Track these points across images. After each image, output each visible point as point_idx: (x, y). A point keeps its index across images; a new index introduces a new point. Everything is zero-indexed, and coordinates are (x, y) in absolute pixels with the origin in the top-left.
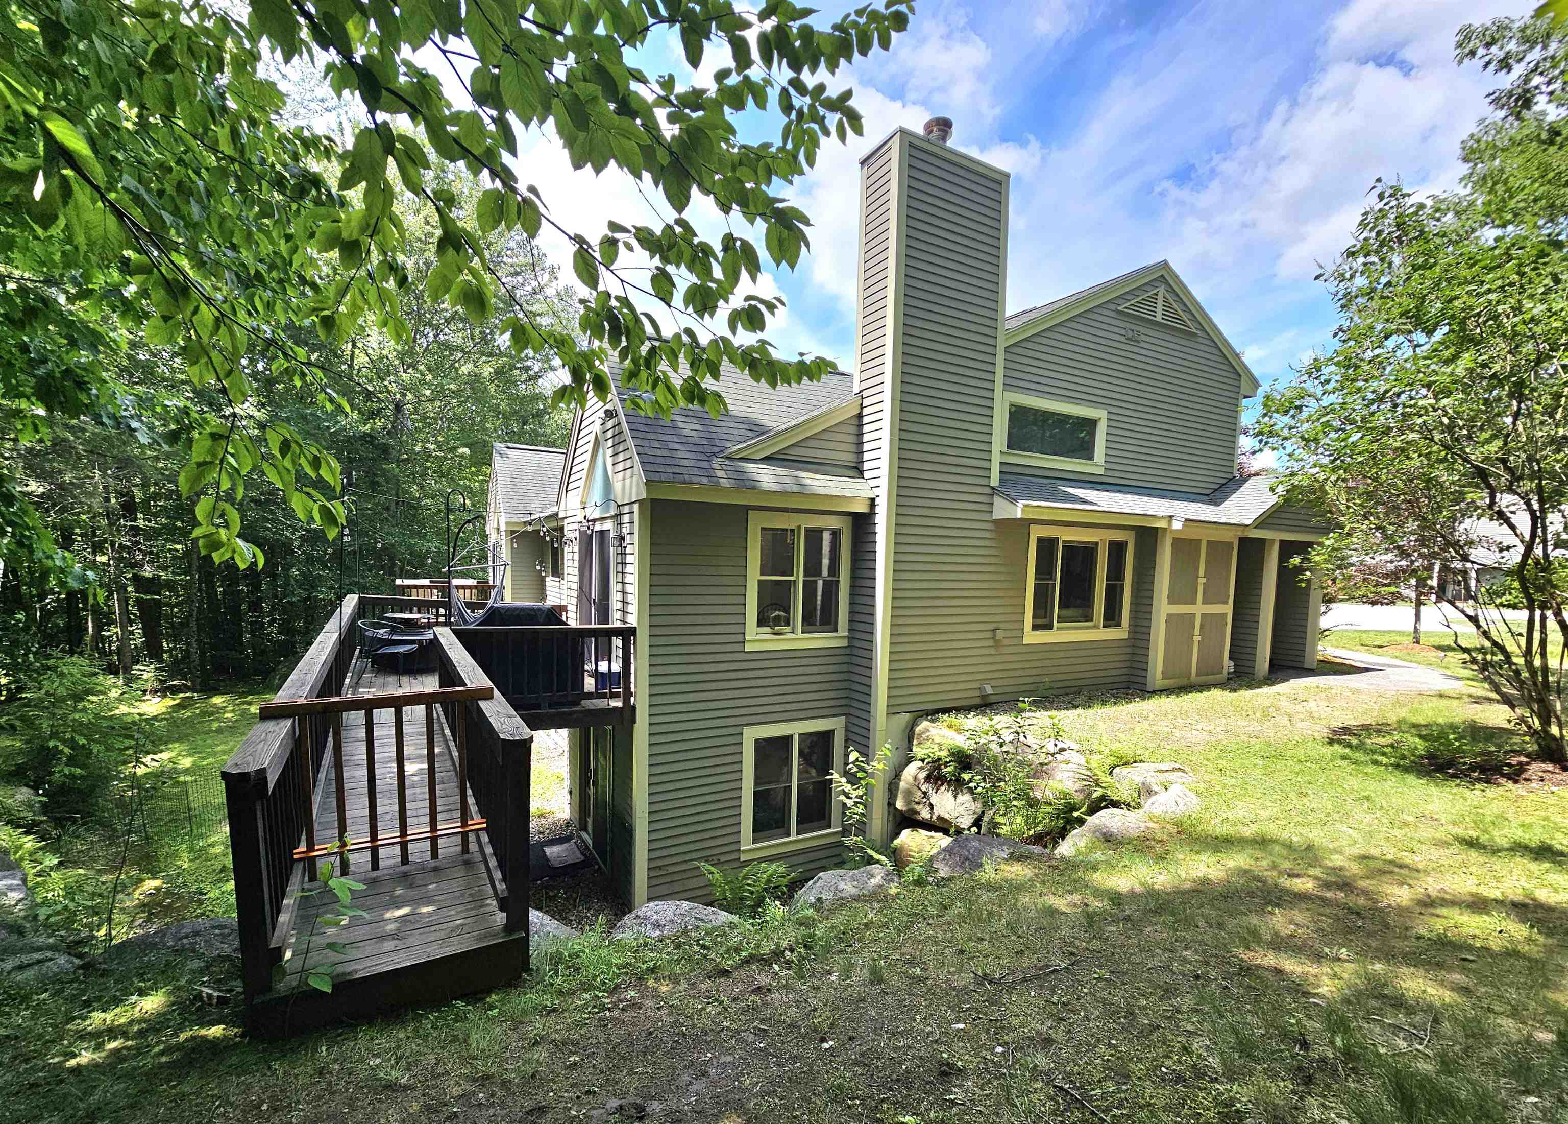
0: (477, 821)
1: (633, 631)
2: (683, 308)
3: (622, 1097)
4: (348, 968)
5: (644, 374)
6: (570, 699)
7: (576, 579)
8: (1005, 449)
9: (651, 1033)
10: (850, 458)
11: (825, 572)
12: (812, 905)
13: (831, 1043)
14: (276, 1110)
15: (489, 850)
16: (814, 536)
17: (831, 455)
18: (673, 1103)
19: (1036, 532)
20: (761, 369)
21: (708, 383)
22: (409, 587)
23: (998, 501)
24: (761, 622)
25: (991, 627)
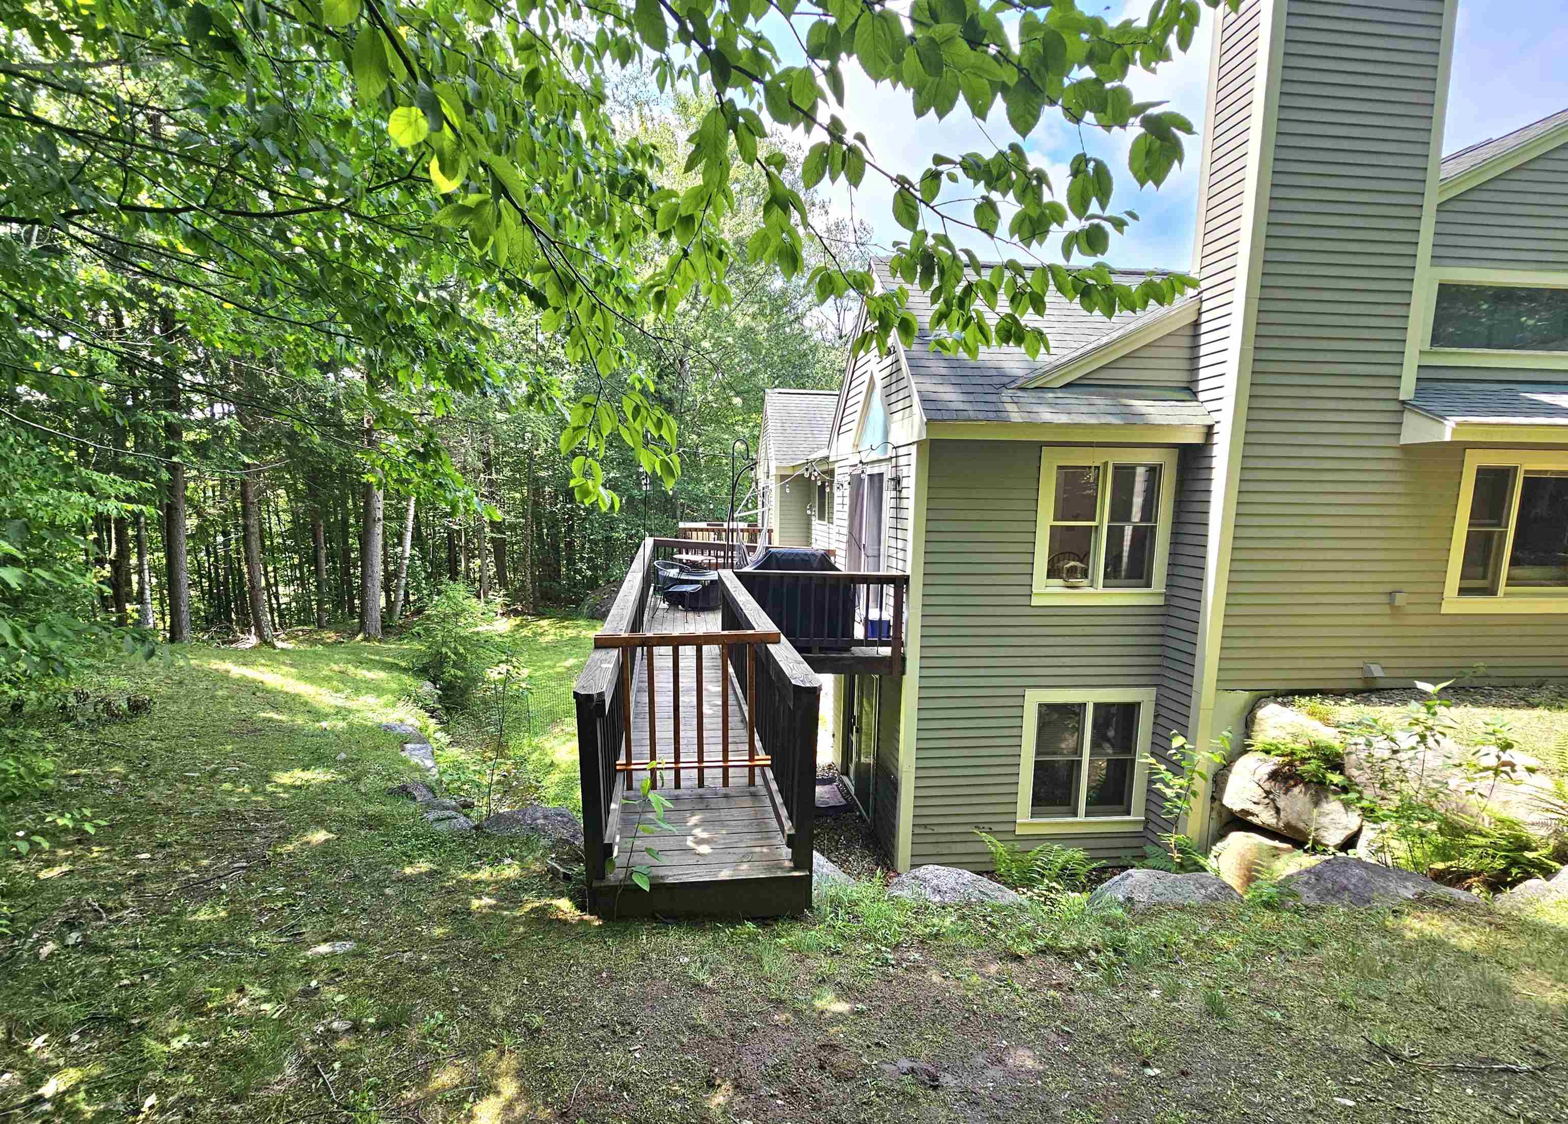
0: (762, 757)
1: (905, 580)
2: (1008, 238)
3: (913, 1058)
4: (661, 872)
5: (955, 314)
6: (840, 645)
7: (846, 523)
8: (1427, 347)
9: (938, 1002)
10: (1181, 377)
11: (1136, 516)
12: (1120, 904)
13: (1157, 1071)
14: (612, 980)
15: (774, 786)
16: (1124, 475)
17: (1146, 375)
18: (967, 1081)
19: (1473, 462)
20: (1096, 298)
21: (1029, 319)
22: (691, 530)
23: (1410, 419)
24: (1052, 573)
25: (1389, 588)
